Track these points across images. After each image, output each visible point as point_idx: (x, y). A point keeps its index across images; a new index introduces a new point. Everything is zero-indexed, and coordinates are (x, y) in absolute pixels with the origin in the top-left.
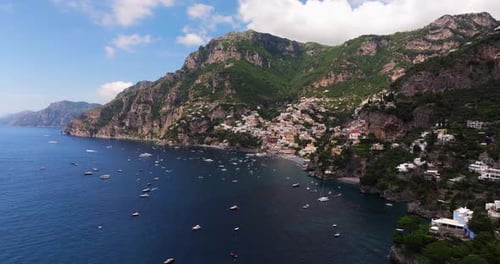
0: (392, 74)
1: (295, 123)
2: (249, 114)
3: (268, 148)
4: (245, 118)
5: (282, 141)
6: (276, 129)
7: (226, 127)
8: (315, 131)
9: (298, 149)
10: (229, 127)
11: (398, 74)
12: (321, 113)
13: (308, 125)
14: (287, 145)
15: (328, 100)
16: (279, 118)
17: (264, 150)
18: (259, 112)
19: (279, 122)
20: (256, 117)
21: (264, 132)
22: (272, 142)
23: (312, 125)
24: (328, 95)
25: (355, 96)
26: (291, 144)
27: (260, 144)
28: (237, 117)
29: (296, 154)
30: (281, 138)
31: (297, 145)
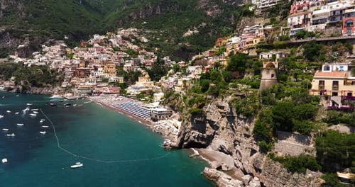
0: (207, 9)
1: (115, 49)
2: (52, 44)
3: (73, 85)
4: (47, 49)
5: (98, 74)
6: (86, 56)
7: (17, 60)
8: (143, 61)
9: (124, 86)
10: (21, 60)
11: (213, 9)
12: (143, 43)
13: (133, 54)
14: (105, 80)
15: (148, 31)
16: (92, 41)
17: (67, 89)
18: (66, 42)
19: (91, 46)
20: (62, 47)
21: (68, 62)
22: (80, 76)
23: (137, 54)
24: (147, 27)
25: (175, 28)
26: (113, 78)
27: (61, 80)
28: (35, 48)
29: (123, 93)
30: (96, 69)
31: (121, 80)
